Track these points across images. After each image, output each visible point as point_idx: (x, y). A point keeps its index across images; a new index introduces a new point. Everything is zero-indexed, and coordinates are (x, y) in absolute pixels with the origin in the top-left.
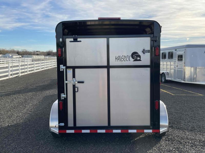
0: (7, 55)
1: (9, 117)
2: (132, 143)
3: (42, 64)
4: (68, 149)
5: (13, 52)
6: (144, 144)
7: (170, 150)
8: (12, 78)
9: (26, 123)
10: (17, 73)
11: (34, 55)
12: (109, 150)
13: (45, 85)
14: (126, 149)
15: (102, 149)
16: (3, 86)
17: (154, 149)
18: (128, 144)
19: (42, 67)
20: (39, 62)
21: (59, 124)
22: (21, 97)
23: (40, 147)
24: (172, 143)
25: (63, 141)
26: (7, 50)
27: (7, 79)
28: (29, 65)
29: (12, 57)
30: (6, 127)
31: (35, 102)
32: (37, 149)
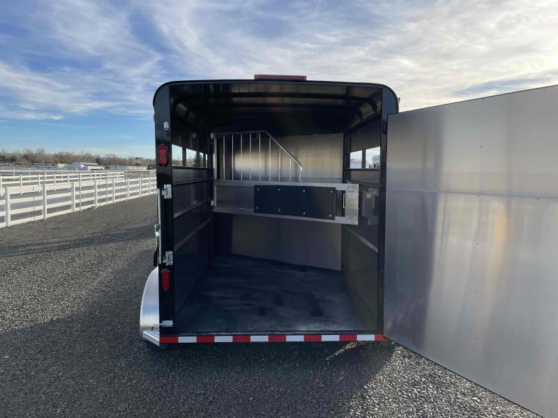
0: (75, 164)
1: (57, 300)
2: (328, 364)
3: (143, 184)
4: (182, 382)
5: (88, 159)
6: (355, 365)
7: (415, 381)
8: (79, 212)
9: (92, 314)
10: (91, 202)
11: (130, 165)
12: (277, 383)
13: (146, 227)
14: (315, 378)
15: (261, 381)
16: (58, 228)
17: (380, 379)
18: (320, 367)
19: (144, 190)
20: (138, 179)
21: (160, 322)
22: (92, 253)
23: (115, 377)
24: (418, 364)
25: (173, 359)
26: (76, 154)
27: (69, 214)
28: (117, 185)
29: (84, 169)
30: (46, 323)
31: (120, 264)
32: (109, 381)
